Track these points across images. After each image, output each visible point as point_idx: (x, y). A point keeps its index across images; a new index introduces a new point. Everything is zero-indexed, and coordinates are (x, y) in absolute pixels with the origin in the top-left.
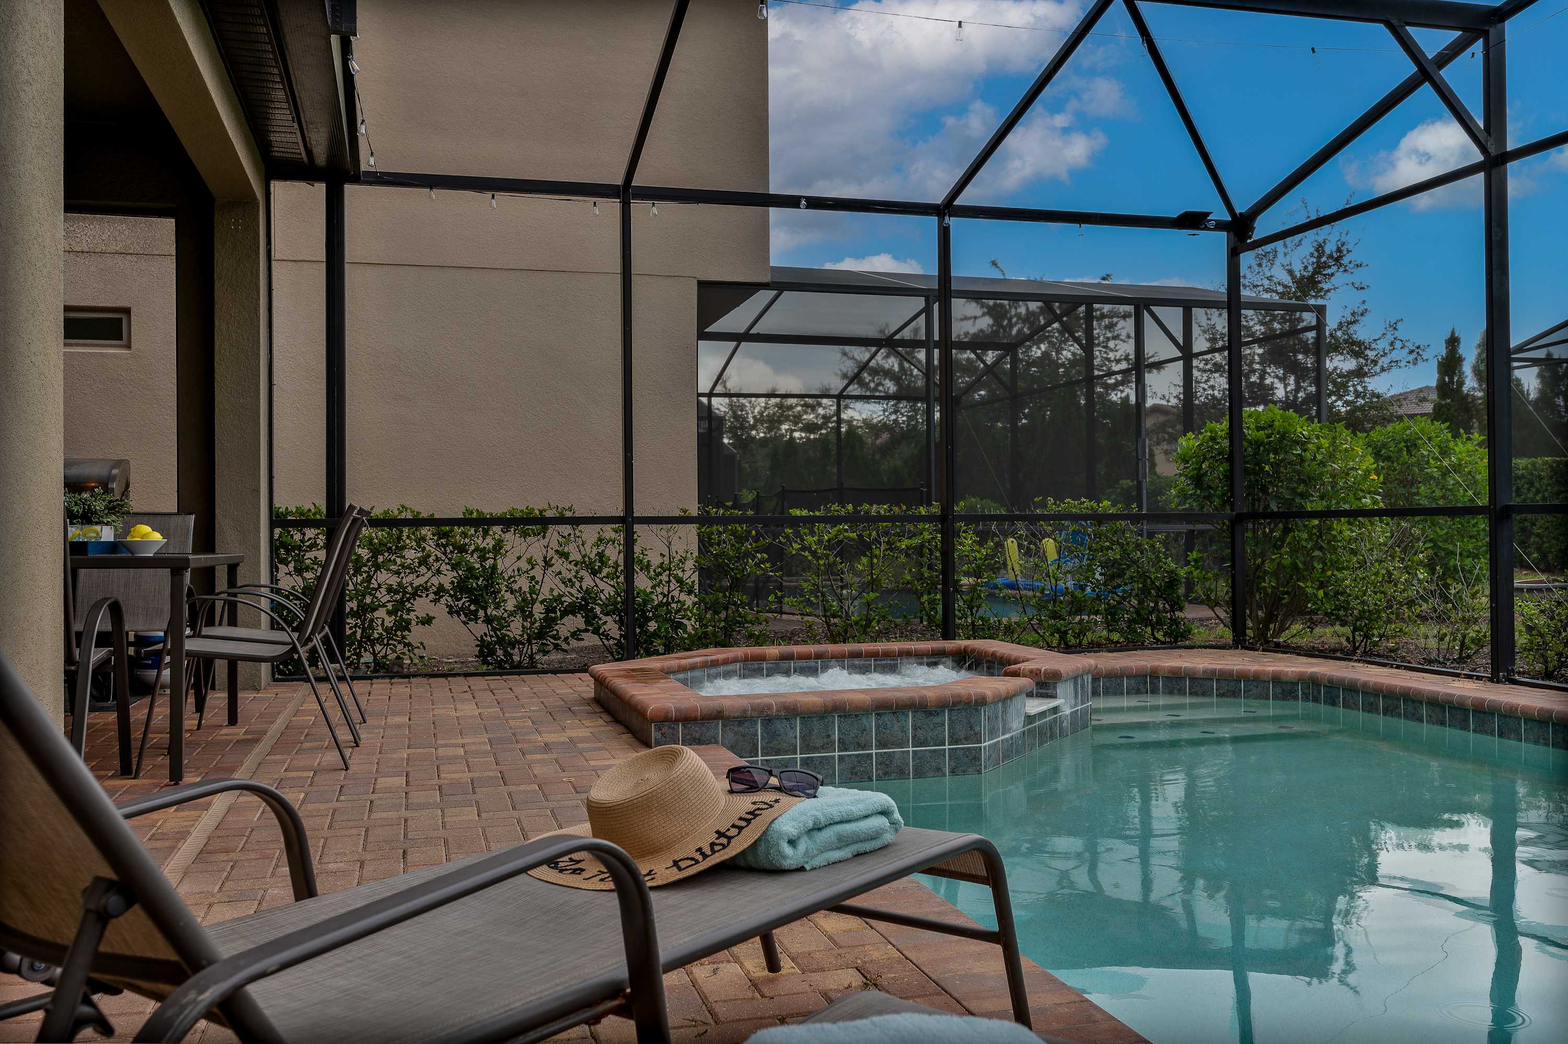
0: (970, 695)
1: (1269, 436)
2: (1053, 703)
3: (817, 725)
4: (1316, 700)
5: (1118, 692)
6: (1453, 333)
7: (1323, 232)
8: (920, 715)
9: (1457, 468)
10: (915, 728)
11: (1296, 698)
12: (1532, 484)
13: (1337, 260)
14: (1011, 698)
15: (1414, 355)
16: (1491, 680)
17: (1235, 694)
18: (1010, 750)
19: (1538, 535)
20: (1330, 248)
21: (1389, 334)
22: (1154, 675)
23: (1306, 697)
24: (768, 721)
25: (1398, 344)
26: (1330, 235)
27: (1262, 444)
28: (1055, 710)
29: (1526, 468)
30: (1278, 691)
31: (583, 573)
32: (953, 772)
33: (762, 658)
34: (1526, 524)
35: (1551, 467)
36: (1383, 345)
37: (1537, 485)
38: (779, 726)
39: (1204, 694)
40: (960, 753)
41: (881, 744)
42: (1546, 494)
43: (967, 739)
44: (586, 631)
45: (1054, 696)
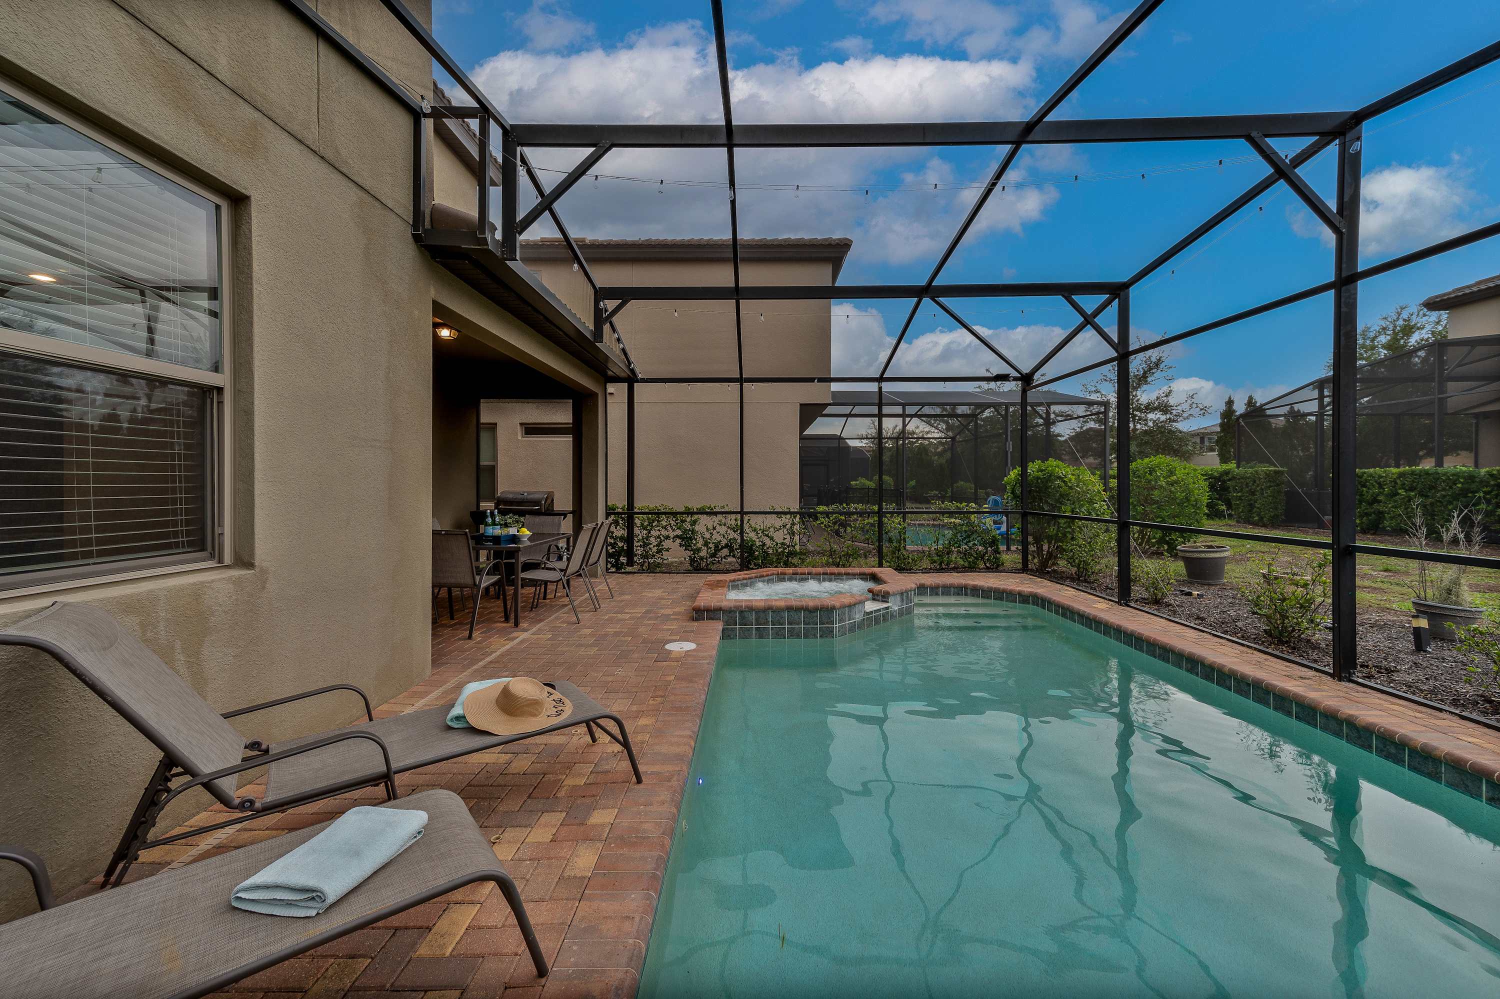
0: (828, 605)
1: (1044, 475)
2: (885, 605)
3: (762, 615)
4: (1038, 605)
5: (948, 594)
6: (1230, 398)
7: (1149, 353)
8: (807, 612)
9: (1176, 482)
10: (804, 618)
11: (1029, 603)
12: (1255, 482)
13: (1157, 365)
14: (854, 605)
15: (1202, 412)
16: (1119, 603)
17: (1002, 599)
18: (852, 628)
19: (1258, 508)
20: (1154, 360)
21: (1189, 401)
22: (966, 587)
23: (1033, 604)
24: (741, 612)
25: (1195, 405)
26: (1154, 354)
27: (1040, 478)
28: (887, 608)
29: (1251, 473)
30: (1021, 599)
31: (729, 531)
32: (821, 636)
33: (785, 574)
34: (1252, 502)
35: (1266, 473)
36: (1186, 407)
37: (1258, 482)
38: (746, 614)
39: (988, 598)
40: (824, 629)
41: (789, 623)
42: (1263, 487)
43: (828, 623)
44: (730, 556)
45: (887, 602)
